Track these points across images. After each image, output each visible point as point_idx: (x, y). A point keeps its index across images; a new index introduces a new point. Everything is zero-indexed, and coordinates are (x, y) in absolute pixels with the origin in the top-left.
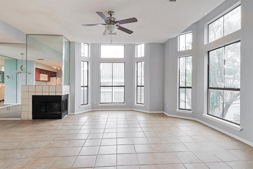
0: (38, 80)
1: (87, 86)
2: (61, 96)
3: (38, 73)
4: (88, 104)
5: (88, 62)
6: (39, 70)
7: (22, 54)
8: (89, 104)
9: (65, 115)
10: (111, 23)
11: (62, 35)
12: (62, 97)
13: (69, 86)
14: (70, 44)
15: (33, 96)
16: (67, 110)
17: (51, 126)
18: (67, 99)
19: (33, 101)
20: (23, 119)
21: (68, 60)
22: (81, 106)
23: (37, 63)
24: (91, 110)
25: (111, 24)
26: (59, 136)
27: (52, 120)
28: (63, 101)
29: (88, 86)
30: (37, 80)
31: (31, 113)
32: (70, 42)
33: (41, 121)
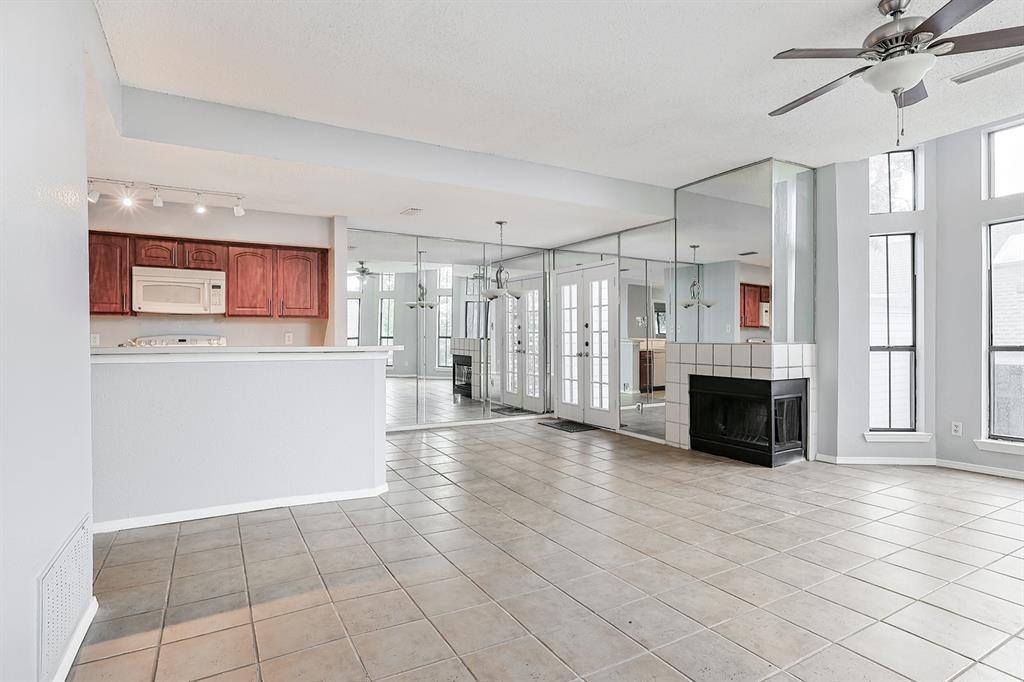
0: (754, 324)
1: (913, 348)
2: (769, 383)
3: (755, 301)
4: (914, 430)
5: (913, 235)
6: (758, 289)
7: (694, 247)
8: (921, 435)
9: (790, 456)
10: (891, 51)
11: (769, 159)
12: (774, 389)
13: (808, 348)
14: (813, 177)
15: (693, 378)
16: (800, 439)
17: (719, 479)
18: (801, 398)
19: (690, 393)
20: (670, 444)
21: (806, 244)
22: (871, 437)
23: (744, 266)
24: (933, 461)
25: (891, 55)
26: (713, 511)
27: (737, 465)
28: (780, 403)
29: (914, 346)
30: (749, 324)
31: (688, 428)
32: (814, 169)
33: (708, 459)
